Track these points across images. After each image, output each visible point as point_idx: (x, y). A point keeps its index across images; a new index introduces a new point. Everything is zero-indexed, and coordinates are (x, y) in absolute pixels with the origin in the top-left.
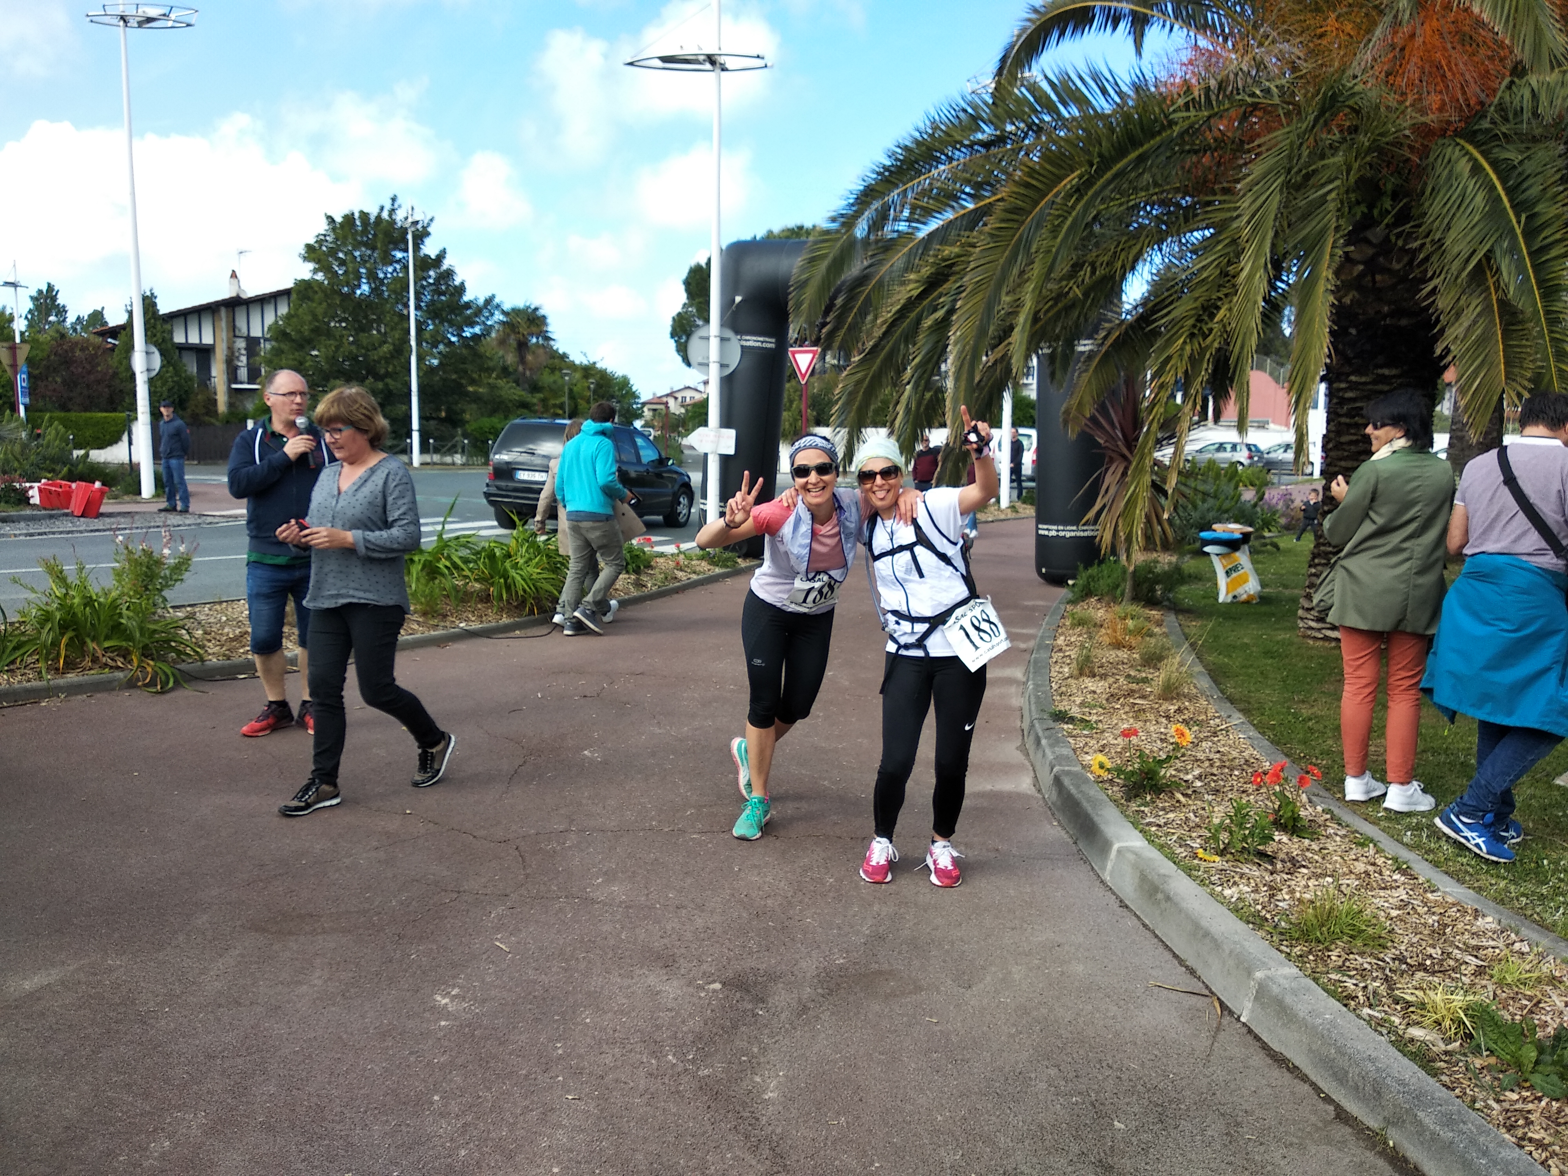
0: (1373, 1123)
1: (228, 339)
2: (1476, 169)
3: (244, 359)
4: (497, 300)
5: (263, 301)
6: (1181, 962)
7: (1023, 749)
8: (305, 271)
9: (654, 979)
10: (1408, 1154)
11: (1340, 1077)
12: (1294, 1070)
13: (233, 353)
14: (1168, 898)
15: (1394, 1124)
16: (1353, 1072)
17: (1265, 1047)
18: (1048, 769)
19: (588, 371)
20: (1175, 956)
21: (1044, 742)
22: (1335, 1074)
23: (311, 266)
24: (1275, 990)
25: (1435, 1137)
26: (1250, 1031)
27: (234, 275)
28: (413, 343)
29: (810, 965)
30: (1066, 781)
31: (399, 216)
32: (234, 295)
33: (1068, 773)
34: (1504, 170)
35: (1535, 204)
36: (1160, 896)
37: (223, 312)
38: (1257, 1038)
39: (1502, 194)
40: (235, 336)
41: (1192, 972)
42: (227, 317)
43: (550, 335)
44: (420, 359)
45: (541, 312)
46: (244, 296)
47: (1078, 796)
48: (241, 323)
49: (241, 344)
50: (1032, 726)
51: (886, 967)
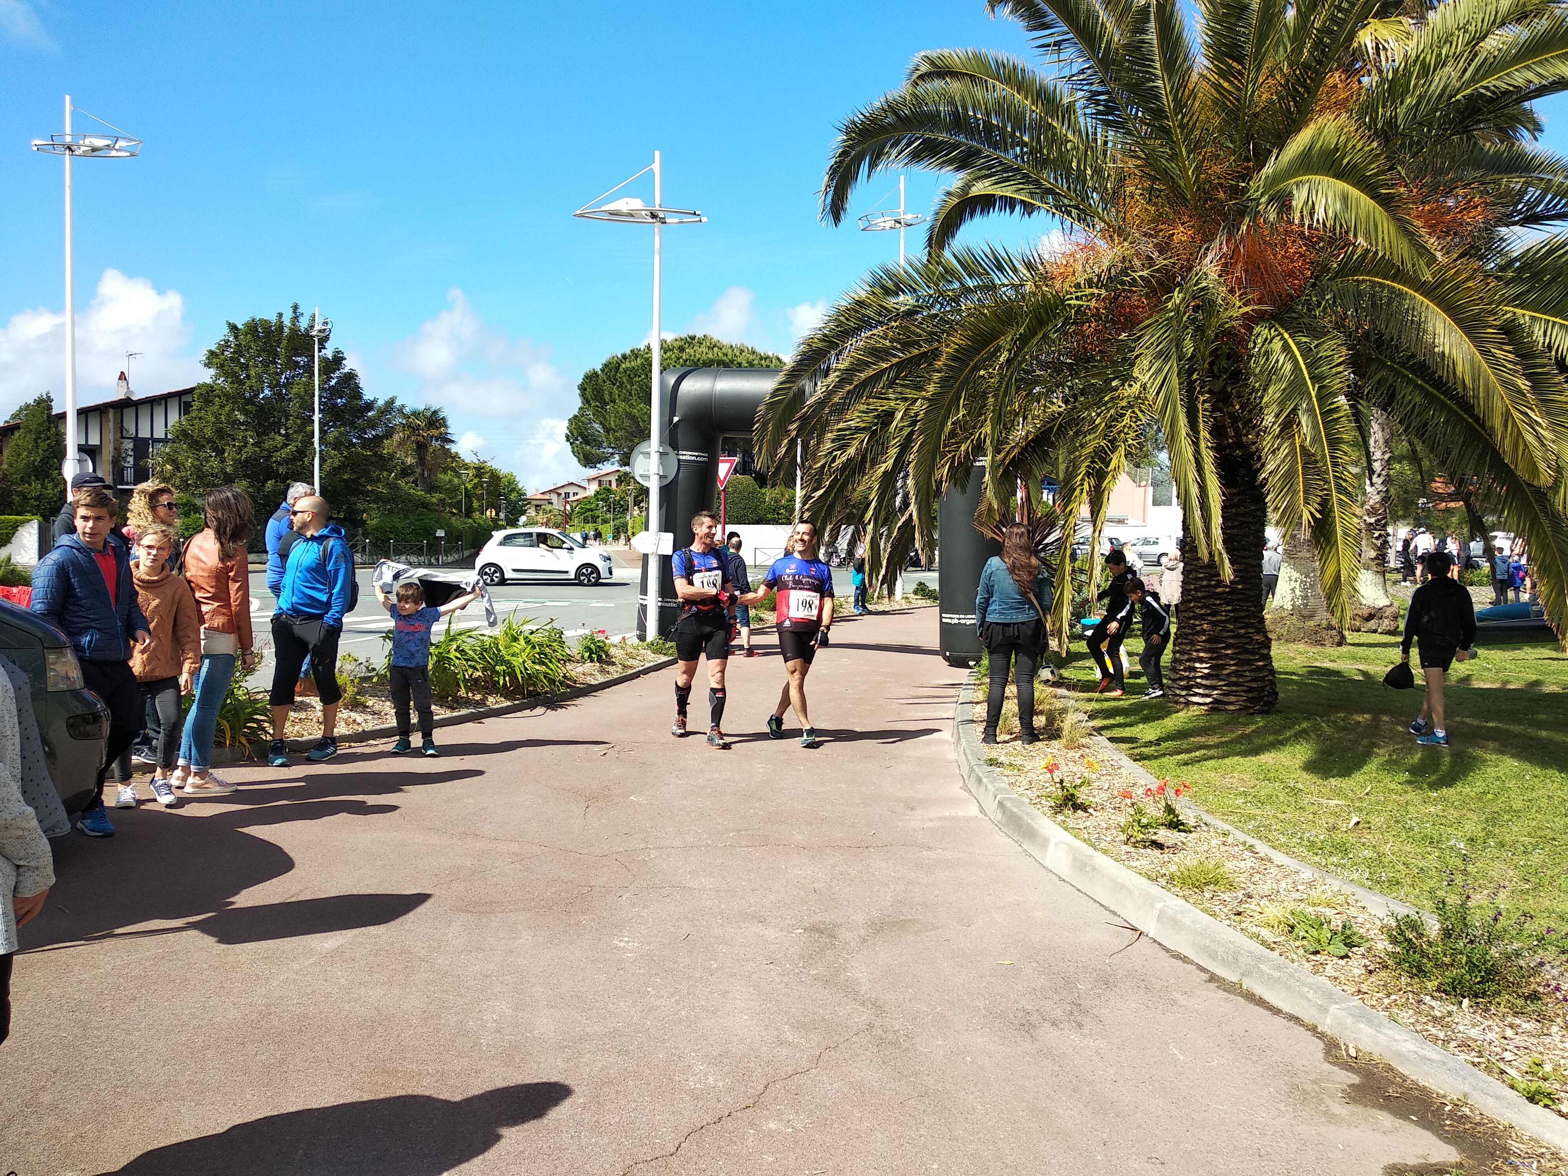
0: (1235, 979)
1: (115, 440)
2: (1286, 348)
3: (131, 460)
4: (398, 403)
5: (152, 402)
6: (1106, 908)
7: (965, 788)
8: (206, 376)
9: (756, 928)
10: (1255, 992)
11: (1213, 956)
12: (1185, 959)
13: (120, 454)
14: (1094, 869)
15: (1246, 976)
16: (1221, 951)
17: (1167, 950)
18: (991, 797)
19: (479, 470)
20: (1101, 905)
21: (984, 780)
22: (1210, 955)
23: (212, 371)
24: (1170, 912)
25: (1270, 977)
26: (1155, 941)
27: (122, 377)
28: (316, 445)
29: (859, 918)
30: (1008, 804)
31: (303, 324)
32: (122, 396)
33: (1009, 799)
34: (1306, 351)
35: (1325, 378)
36: (1088, 869)
37: (111, 413)
38: (1159, 944)
39: (1303, 367)
40: (123, 437)
41: (1114, 913)
42: (115, 419)
43: (449, 437)
44: (323, 460)
45: (442, 415)
46: (134, 398)
47: (1019, 813)
48: (129, 425)
49: (129, 445)
50: (972, 770)
51: (910, 917)
